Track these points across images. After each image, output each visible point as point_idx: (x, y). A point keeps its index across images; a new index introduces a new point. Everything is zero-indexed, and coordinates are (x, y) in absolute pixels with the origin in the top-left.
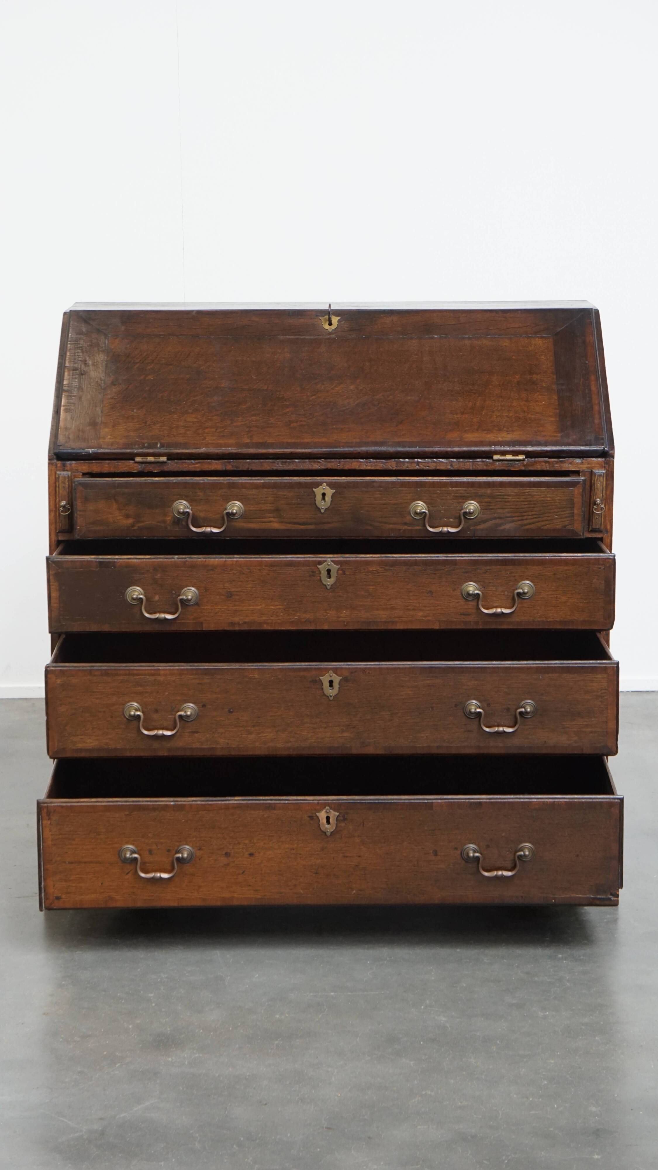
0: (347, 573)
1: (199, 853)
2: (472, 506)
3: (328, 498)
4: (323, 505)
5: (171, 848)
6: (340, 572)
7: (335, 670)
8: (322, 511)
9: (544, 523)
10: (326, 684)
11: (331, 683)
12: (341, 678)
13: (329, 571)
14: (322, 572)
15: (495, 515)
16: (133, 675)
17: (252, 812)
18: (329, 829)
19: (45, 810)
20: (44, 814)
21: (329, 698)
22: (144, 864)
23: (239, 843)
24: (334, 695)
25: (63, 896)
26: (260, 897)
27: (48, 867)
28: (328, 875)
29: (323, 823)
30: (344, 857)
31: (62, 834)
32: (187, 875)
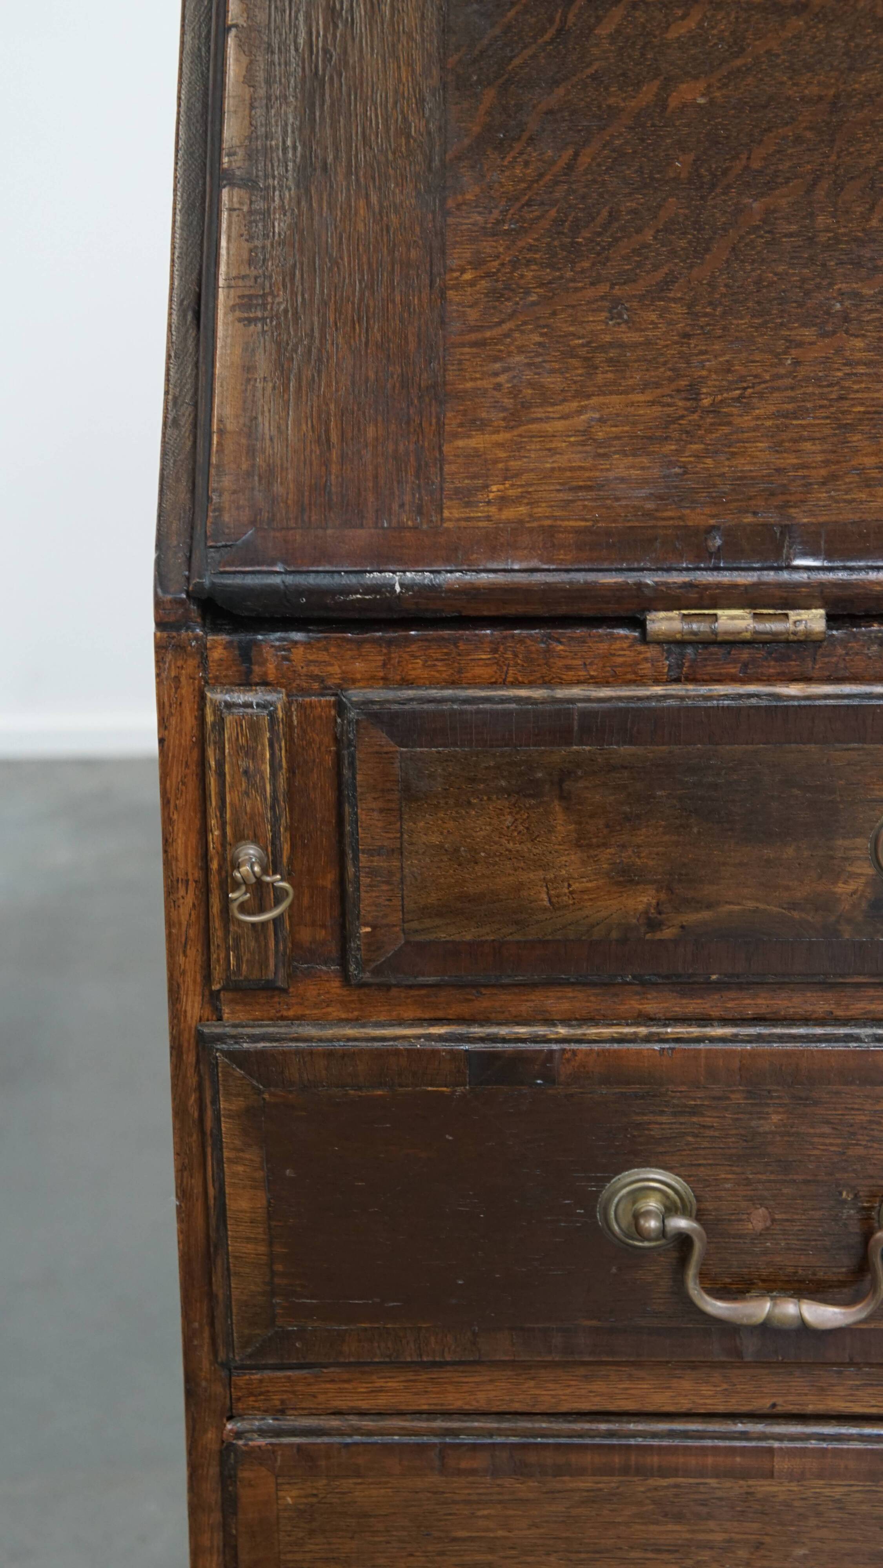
16: (643, 1472)
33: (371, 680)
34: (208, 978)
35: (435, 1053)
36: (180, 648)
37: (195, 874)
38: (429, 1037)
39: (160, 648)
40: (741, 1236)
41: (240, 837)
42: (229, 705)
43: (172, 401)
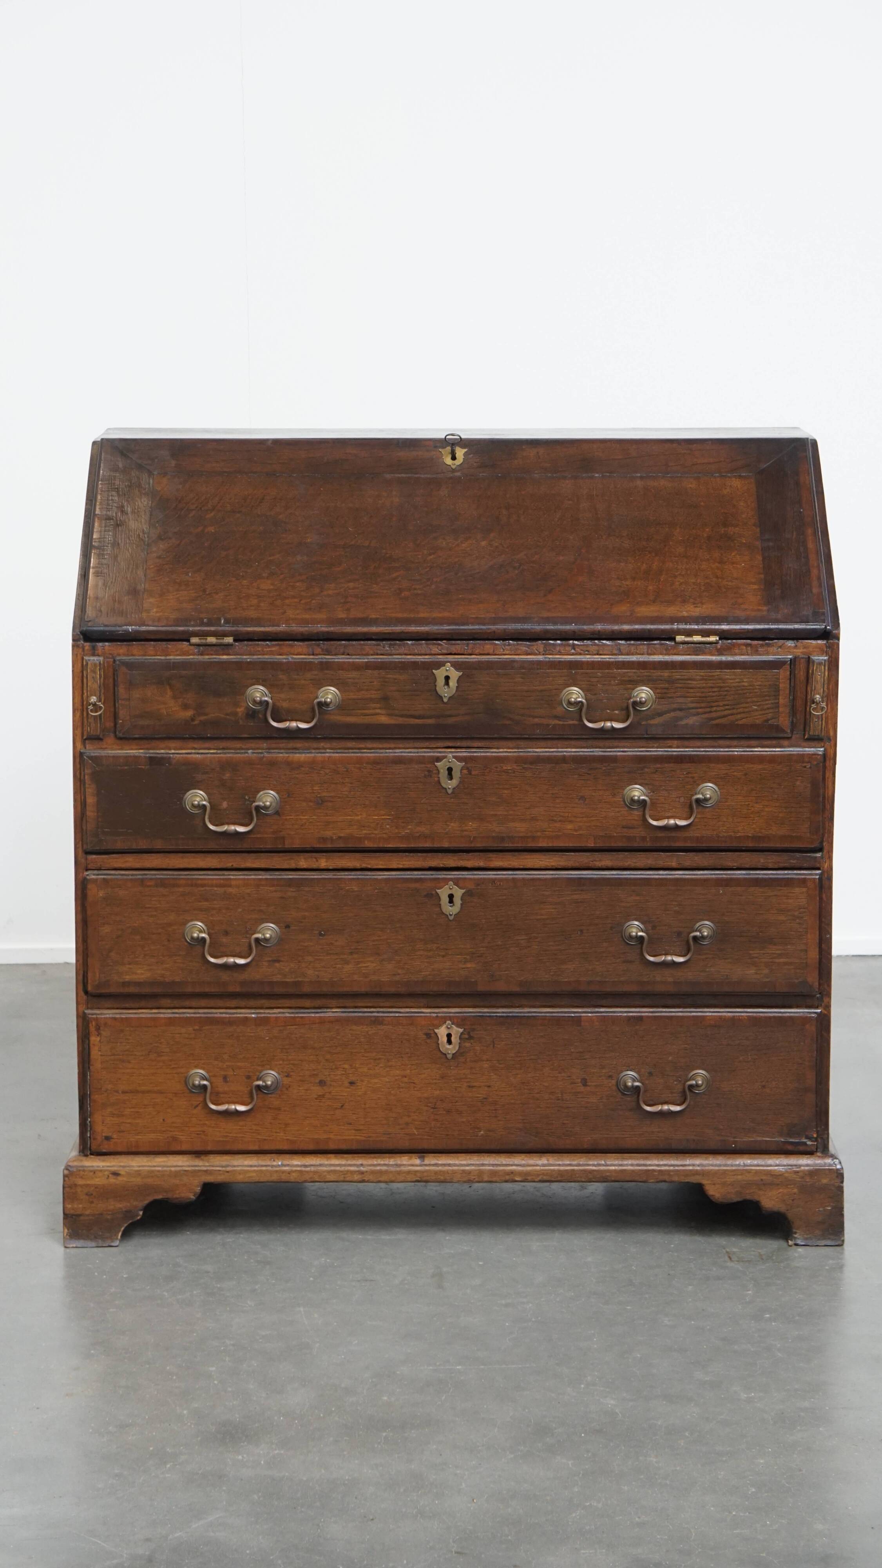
0: (473, 773)
1: (286, 1081)
2: (644, 693)
3: (453, 683)
4: (446, 693)
5: (251, 1074)
6: (465, 771)
7: (457, 882)
8: (445, 700)
9: (739, 716)
10: (445, 899)
11: (451, 897)
12: (463, 891)
13: (450, 770)
14: (442, 771)
15: (675, 706)
16: (197, 885)
17: (354, 1027)
18: (451, 1049)
19: (94, 1023)
20: (92, 1028)
21: (448, 917)
22: (218, 1093)
23: (337, 1068)
24: (454, 914)
25: (115, 1136)
26: (363, 1138)
27: (96, 1097)
28: (449, 1112)
29: (442, 1042)
30: (469, 1087)
31: (114, 1055)
32: (270, 1108)
33: (124, 655)
34: (83, 736)
35: (140, 756)
36: (78, 646)
37: (80, 707)
38: (139, 753)
39: (73, 646)
40: (220, 810)
41: (92, 695)
42: (89, 660)
43: (78, 595)
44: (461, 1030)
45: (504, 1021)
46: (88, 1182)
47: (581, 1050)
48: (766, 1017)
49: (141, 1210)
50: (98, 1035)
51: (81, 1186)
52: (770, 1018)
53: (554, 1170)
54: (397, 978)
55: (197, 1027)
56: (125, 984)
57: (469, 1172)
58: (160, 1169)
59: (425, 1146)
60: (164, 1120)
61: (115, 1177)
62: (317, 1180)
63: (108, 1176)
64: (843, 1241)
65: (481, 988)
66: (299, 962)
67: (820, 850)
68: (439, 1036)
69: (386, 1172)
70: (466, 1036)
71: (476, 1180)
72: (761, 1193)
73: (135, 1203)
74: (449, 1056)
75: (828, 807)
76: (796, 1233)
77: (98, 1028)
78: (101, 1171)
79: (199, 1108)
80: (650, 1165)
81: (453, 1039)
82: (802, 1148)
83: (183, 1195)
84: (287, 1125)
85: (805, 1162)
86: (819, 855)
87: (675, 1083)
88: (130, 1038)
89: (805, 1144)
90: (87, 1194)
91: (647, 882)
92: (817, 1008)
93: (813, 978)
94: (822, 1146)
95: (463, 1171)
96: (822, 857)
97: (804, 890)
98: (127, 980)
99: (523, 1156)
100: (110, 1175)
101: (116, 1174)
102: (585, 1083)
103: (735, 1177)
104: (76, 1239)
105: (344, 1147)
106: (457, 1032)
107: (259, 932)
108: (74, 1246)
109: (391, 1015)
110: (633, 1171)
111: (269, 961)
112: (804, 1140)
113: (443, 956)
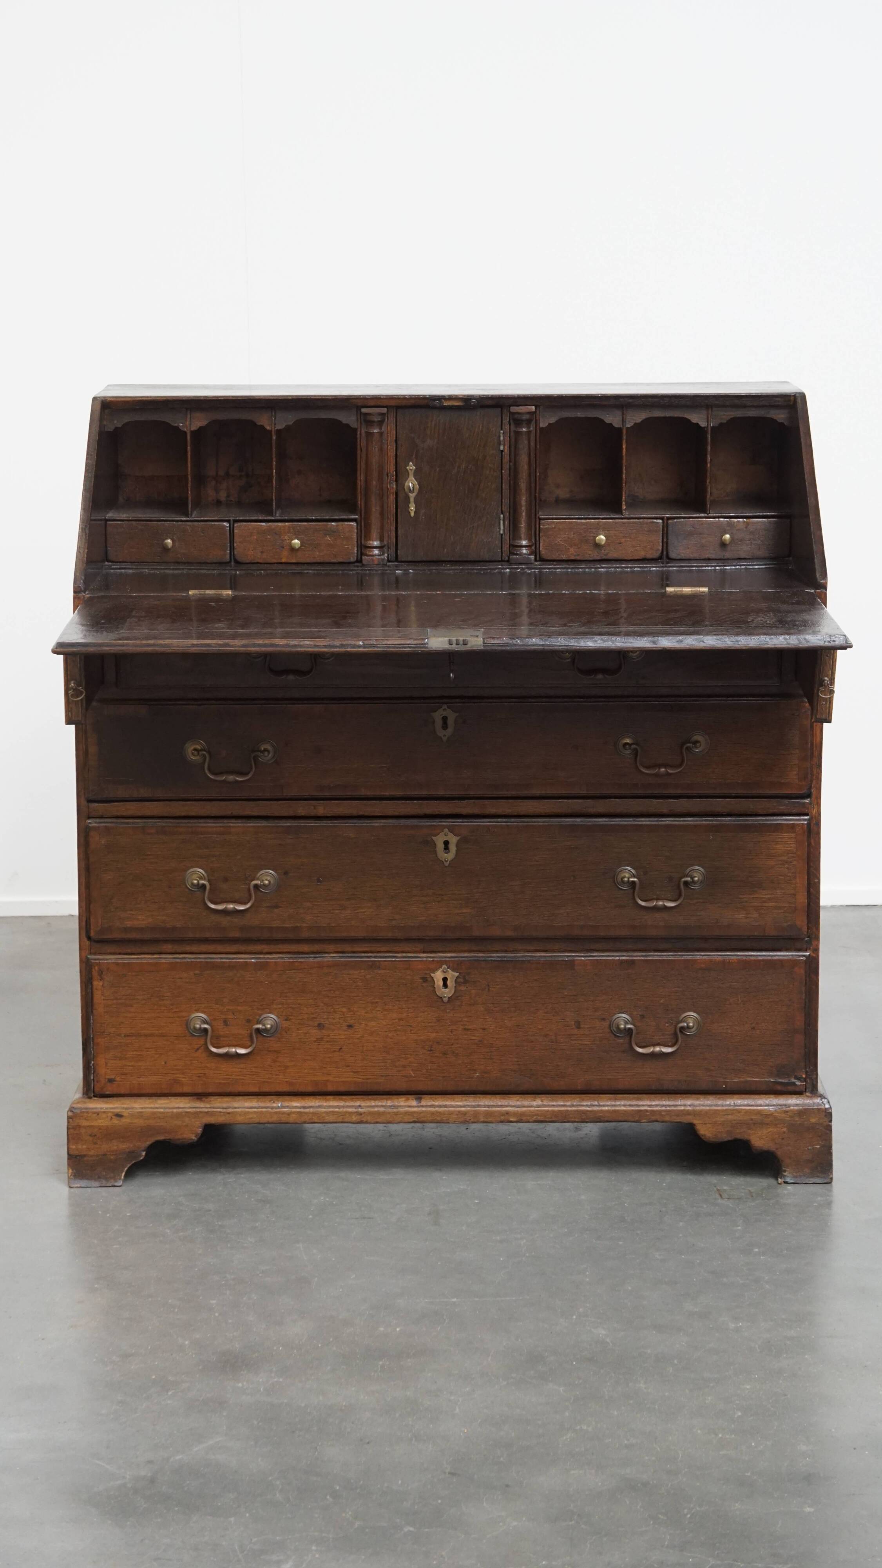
0: (467, 721)
1: (286, 1024)
5: (251, 1018)
6: (460, 720)
7: (452, 829)
10: (440, 846)
11: (446, 843)
12: (458, 838)
13: (445, 719)
14: (437, 720)
16: (197, 833)
17: (351, 972)
18: (447, 993)
19: (96, 968)
20: (95, 973)
21: (443, 863)
22: (218, 1037)
23: (335, 1012)
24: (449, 860)
25: (118, 1079)
26: (361, 1080)
27: (100, 1040)
28: (445, 1054)
29: (439, 986)
30: (465, 1029)
31: (117, 999)
32: (270, 1051)
36: (79, 598)
39: (75, 598)
40: (219, 760)
43: (79, 548)
44: (457, 974)
45: (500, 965)
46: (92, 1124)
47: (574, 993)
48: (756, 961)
49: (144, 1151)
50: (101, 980)
51: (85, 1127)
52: (759, 961)
53: (548, 1111)
54: (394, 923)
55: (197, 972)
56: (126, 930)
57: (465, 1114)
58: (162, 1110)
59: (421, 1087)
60: (165, 1063)
61: (118, 1118)
62: (316, 1121)
63: (112, 1118)
64: (832, 1179)
65: (476, 933)
66: (298, 908)
67: (809, 796)
68: (435, 980)
69: (384, 1113)
70: (462, 980)
71: (472, 1120)
72: (751, 1132)
73: (138, 1144)
74: (445, 1000)
75: (816, 753)
76: (785, 1171)
77: (101, 973)
78: (104, 1112)
79: (200, 1051)
80: (643, 1106)
81: (448, 982)
82: (791, 1088)
83: (185, 1136)
84: (286, 1067)
85: (794, 1102)
86: (807, 801)
87: (667, 1025)
88: (132, 982)
89: (794, 1084)
90: (91, 1135)
91: (638, 828)
92: (806, 951)
93: (801, 922)
94: (811, 1086)
95: (459, 1112)
96: (810, 803)
97: (793, 835)
98: (129, 926)
99: (518, 1097)
100: (114, 1117)
101: (119, 1116)
102: (578, 1025)
103: (726, 1117)
104: (80, 1179)
105: (342, 1089)
106: (453, 976)
107: (258, 879)
108: (79, 1185)
109: (390, 959)
110: (625, 1111)
111: (267, 907)
112: (793, 1080)
113: (439, 902)
